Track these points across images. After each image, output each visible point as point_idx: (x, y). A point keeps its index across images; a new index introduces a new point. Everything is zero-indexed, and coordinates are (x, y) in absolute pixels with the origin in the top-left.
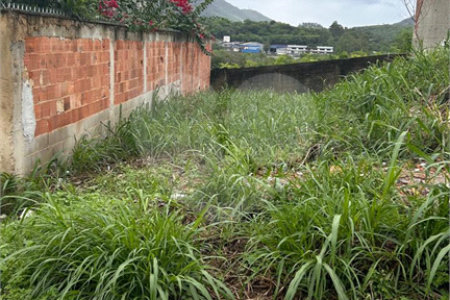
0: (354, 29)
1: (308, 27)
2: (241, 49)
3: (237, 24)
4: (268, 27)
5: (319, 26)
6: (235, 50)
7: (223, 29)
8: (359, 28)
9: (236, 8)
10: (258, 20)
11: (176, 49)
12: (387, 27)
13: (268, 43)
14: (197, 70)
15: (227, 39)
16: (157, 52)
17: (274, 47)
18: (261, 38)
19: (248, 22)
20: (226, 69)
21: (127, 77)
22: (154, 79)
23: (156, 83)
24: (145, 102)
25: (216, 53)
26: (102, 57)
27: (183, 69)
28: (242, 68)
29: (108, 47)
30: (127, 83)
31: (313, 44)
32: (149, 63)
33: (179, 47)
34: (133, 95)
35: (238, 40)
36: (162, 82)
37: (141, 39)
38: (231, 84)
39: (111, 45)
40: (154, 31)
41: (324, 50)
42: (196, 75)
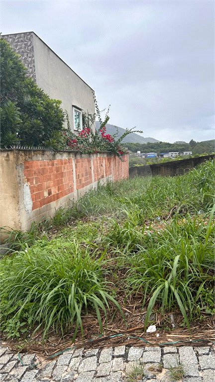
0: (202, 142)
1: (178, 143)
2: (146, 157)
3: (143, 145)
4: (159, 145)
5: (184, 142)
6: (143, 157)
7: (137, 148)
8: (204, 142)
9: (143, 137)
10: (153, 142)
11: (109, 160)
13: (159, 152)
14: (121, 169)
15: (139, 152)
16: (99, 162)
17: (162, 154)
18: (155, 150)
19: (149, 143)
20: (136, 167)
21: (83, 176)
22: (98, 175)
23: (99, 177)
24: (94, 187)
25: (134, 159)
26: (69, 167)
27: (113, 169)
28: (144, 166)
29: (72, 162)
30: (83, 178)
31: (182, 151)
32: (94, 168)
33: (111, 159)
34: (87, 184)
35: (144, 152)
36: (103, 177)
37: (90, 157)
38: (139, 174)
39: (73, 161)
40: (96, 153)
41: (187, 154)
42: (121, 171)
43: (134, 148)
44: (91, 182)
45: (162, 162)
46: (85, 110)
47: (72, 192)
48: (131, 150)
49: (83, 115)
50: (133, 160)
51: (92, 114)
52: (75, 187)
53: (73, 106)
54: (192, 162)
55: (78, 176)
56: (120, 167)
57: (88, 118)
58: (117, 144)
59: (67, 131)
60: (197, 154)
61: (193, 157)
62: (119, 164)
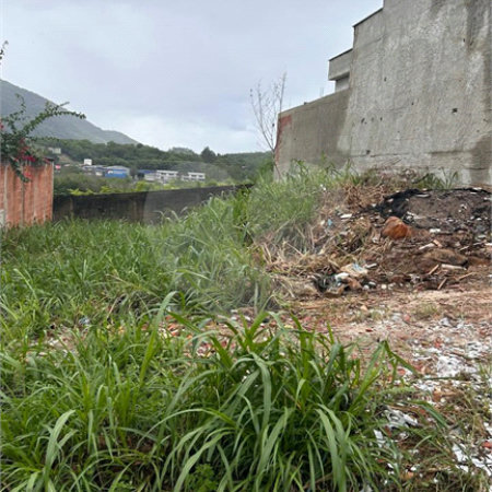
0: (226, 156)
1: (178, 152)
2: (104, 174)
3: (99, 146)
4: (135, 151)
5: (190, 151)
6: (98, 174)
7: (83, 151)
8: (232, 155)
9: (99, 129)
10: (123, 143)
12: (259, 155)
13: (135, 167)
15: (88, 162)
17: (141, 171)
18: (127, 162)
19: (112, 144)
20: (72, 196)
25: (73, 177)
27: (8, 197)
28: (92, 195)
31: (185, 171)
35: (101, 163)
38: (77, 212)
41: (196, 178)
42: (31, 203)
43: (77, 151)
45: (136, 190)
48: (69, 155)
50: (72, 179)
54: (198, 196)
56: (27, 194)
58: (20, 137)
60: (213, 181)
61: (203, 185)
62: (25, 187)
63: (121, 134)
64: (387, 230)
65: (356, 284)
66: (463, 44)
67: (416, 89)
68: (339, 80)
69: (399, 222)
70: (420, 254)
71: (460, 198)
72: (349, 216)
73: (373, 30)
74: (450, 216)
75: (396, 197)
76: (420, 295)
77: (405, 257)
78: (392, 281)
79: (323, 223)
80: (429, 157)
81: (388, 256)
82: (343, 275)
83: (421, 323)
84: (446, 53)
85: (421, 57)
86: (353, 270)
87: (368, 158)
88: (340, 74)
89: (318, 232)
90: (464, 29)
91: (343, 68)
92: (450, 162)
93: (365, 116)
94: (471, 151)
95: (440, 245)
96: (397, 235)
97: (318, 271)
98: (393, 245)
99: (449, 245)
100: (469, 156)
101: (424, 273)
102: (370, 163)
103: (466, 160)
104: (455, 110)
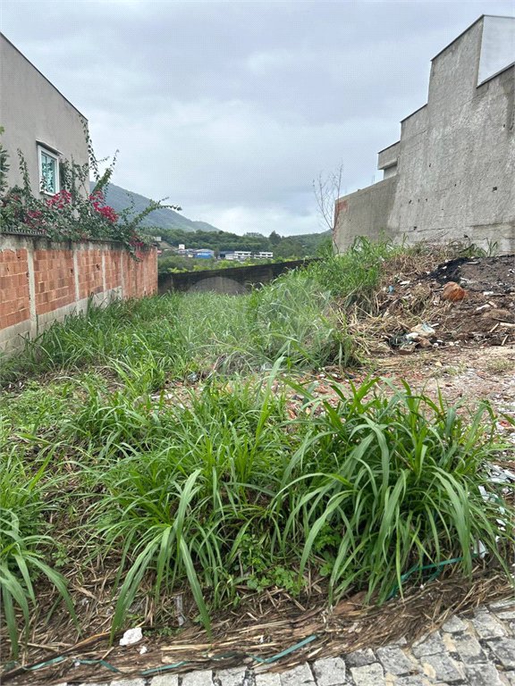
0: (289, 238)
1: (251, 236)
2: (194, 256)
3: (190, 234)
4: (217, 237)
5: (261, 235)
6: (190, 256)
7: (178, 239)
8: (294, 237)
9: (189, 220)
10: (209, 231)
11: (115, 257)
12: (316, 235)
13: (218, 249)
14: (142, 275)
15: (182, 246)
16: (91, 260)
17: (223, 252)
18: (211, 246)
19: (200, 232)
20: (173, 274)
21: (52, 287)
22: (89, 287)
23: (92, 290)
24: (78, 310)
25: (171, 259)
26: (18, 268)
27: (124, 275)
28: (187, 273)
29: (25, 258)
30: (54, 293)
31: (256, 250)
32: (81, 272)
33: (119, 255)
34: (61, 304)
35: (191, 248)
36: (100, 290)
37: (70, 248)
38: (177, 287)
39: (29, 255)
40: (87, 241)
41: (266, 256)
42: (141, 280)
43: (173, 239)
44: (72, 300)
45: (220, 267)
46: (65, 155)
47: (25, 318)
48: (167, 242)
49: (61, 165)
51: (81, 165)
52: (33, 309)
53: (38, 143)
54: (271, 272)
55: (40, 288)
56: (138, 273)
57: (73, 173)
58: (132, 228)
59: (24, 194)
60: (281, 258)
61: (273, 262)
62: (136, 267)
63: (207, 224)
64: (446, 293)
65: (426, 342)
66: (503, 129)
67: (459, 171)
68: (387, 169)
69: (456, 286)
70: (478, 314)
71: (507, 264)
72: (408, 282)
73: (419, 124)
74: (499, 280)
75: (449, 264)
76: (487, 351)
77: (464, 317)
78: (458, 339)
79: (385, 289)
80: (471, 230)
81: (449, 317)
82: (414, 335)
83: (495, 378)
84: (487, 138)
85: (463, 143)
86: (423, 330)
87: (415, 233)
88: (388, 163)
89: (381, 298)
90: (504, 116)
91: (391, 158)
92: (491, 233)
93: (412, 198)
94: (511, 223)
95: (495, 306)
96: (455, 298)
97: (389, 331)
98: (452, 306)
99: (504, 306)
100: (508, 227)
101: (485, 331)
102: (417, 237)
103: (505, 231)
104: (495, 189)
